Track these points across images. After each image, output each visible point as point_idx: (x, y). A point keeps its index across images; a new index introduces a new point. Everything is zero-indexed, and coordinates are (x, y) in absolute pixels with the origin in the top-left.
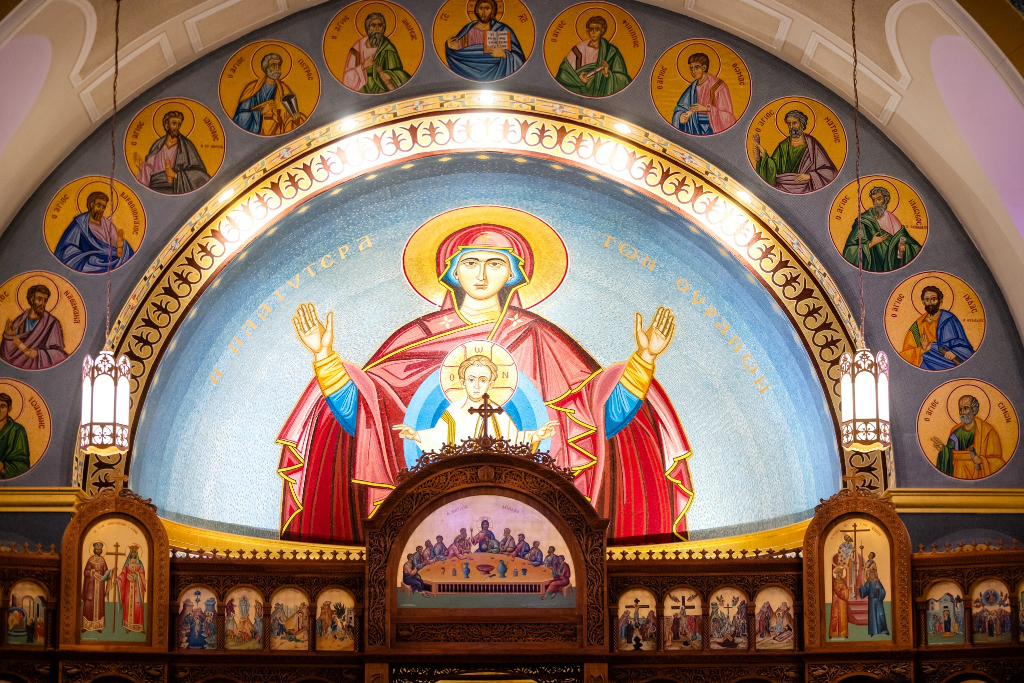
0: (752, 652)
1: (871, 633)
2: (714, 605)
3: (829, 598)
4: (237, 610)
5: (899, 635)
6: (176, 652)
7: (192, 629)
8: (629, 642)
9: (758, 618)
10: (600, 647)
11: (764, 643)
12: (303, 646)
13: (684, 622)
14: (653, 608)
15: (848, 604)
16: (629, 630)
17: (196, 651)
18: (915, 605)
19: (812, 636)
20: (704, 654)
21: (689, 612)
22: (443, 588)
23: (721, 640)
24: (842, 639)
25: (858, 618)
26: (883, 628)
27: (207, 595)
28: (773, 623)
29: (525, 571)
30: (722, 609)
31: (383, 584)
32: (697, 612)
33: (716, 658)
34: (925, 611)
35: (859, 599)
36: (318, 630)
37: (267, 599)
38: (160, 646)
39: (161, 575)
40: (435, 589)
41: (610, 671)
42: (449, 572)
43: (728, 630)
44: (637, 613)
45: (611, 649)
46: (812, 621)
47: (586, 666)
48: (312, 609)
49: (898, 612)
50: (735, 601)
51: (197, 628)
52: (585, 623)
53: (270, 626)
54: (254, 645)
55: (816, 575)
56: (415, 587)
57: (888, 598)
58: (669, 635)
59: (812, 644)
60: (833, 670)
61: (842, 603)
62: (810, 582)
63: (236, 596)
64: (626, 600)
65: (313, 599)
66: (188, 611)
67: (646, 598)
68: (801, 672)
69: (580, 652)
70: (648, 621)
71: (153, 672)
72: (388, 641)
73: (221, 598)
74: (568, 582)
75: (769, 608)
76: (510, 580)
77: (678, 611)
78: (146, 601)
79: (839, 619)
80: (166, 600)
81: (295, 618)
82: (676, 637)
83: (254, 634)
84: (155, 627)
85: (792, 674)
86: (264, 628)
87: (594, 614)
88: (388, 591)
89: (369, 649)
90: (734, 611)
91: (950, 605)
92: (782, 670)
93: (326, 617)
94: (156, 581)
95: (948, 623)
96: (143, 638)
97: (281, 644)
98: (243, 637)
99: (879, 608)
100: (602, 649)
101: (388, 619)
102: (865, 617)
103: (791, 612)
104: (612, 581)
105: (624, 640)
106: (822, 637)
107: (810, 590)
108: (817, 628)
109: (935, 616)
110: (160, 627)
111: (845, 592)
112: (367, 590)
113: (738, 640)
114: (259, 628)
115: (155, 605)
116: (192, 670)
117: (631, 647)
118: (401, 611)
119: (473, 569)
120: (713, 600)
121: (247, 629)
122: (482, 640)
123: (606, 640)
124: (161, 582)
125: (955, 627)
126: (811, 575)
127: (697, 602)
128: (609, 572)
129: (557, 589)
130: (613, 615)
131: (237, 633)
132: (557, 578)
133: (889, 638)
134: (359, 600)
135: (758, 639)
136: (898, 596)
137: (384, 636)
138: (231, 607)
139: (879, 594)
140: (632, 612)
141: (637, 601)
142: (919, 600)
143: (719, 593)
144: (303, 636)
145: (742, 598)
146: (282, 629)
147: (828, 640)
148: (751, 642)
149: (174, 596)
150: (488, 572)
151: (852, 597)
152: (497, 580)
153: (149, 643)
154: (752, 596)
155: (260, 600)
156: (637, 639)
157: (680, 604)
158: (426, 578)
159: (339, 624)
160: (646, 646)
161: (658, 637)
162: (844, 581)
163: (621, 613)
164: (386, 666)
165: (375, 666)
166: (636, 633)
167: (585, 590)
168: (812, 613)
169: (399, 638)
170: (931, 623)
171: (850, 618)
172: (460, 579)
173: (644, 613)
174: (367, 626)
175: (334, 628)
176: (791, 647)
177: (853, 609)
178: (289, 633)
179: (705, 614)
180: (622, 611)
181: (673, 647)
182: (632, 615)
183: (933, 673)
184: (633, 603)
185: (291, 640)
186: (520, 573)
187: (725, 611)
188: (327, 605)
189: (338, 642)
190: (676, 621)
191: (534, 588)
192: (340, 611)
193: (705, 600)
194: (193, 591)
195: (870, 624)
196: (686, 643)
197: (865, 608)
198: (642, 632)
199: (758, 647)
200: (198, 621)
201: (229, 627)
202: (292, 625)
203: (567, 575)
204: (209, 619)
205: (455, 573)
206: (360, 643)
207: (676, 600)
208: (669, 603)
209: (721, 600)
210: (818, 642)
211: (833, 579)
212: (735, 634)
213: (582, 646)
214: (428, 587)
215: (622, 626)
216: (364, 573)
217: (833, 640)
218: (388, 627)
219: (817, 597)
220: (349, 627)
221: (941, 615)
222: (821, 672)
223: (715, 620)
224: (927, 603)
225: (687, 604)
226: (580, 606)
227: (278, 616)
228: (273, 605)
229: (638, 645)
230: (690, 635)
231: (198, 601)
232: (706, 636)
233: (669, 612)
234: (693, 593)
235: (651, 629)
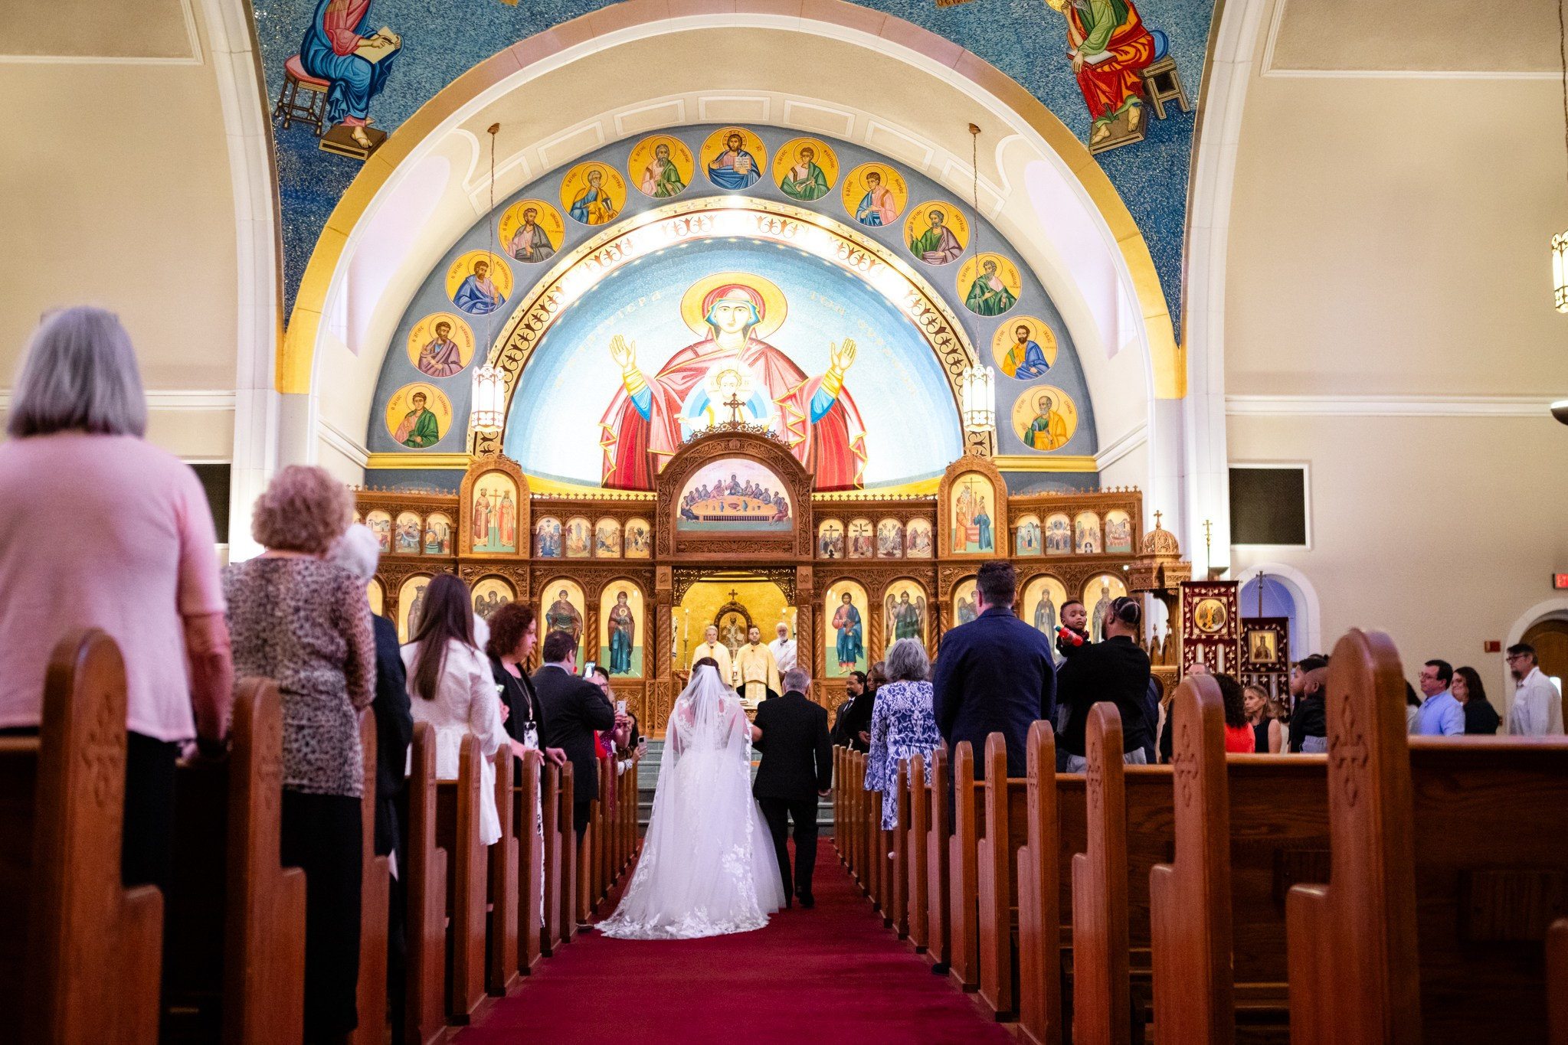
0: (905, 559)
1: (981, 547)
2: (881, 529)
3: (954, 525)
4: (573, 531)
5: (999, 549)
6: (534, 559)
7: (545, 544)
8: (826, 552)
9: (908, 538)
10: (806, 556)
11: (913, 554)
12: (616, 554)
13: (861, 540)
14: (841, 531)
15: (966, 529)
16: (826, 545)
17: (547, 558)
18: (1009, 530)
19: (943, 549)
20: (874, 560)
21: (864, 534)
22: (706, 518)
23: (885, 552)
24: (962, 551)
25: (973, 538)
26: (989, 544)
27: (555, 523)
28: (918, 541)
29: (759, 507)
30: (885, 533)
31: (668, 515)
32: (870, 533)
33: (881, 563)
34: (1015, 534)
35: (974, 526)
36: (626, 545)
37: (593, 525)
38: (524, 555)
39: (525, 509)
40: (701, 518)
41: (814, 571)
42: (711, 508)
43: (890, 545)
44: (831, 535)
45: (815, 557)
46: (943, 540)
47: (798, 568)
48: (622, 532)
49: (999, 534)
50: (894, 527)
51: (548, 544)
52: (798, 541)
53: (595, 542)
54: (585, 555)
55: (946, 511)
56: (688, 517)
57: (992, 526)
58: (851, 548)
59: (943, 555)
60: (956, 571)
61: (963, 529)
62: (942, 515)
63: (574, 523)
64: (824, 526)
65: (623, 525)
66: (542, 533)
67: (837, 524)
68: (936, 572)
69: (795, 559)
70: (838, 540)
71: (520, 571)
72: (671, 552)
73: (564, 524)
74: (787, 515)
75: (916, 531)
76: (750, 513)
77: (857, 533)
78: (515, 526)
79: (960, 540)
80: (528, 525)
81: (611, 538)
82: (856, 550)
83: (585, 547)
84: (521, 543)
85: (930, 573)
86: (592, 544)
87: (804, 535)
88: (671, 520)
89: (659, 557)
90: (893, 533)
91: (1032, 530)
92: (923, 571)
93: (631, 537)
94: (521, 513)
95: (1030, 542)
96: (513, 550)
97: (602, 554)
98: (578, 550)
99: (986, 532)
100: (810, 557)
101: (671, 538)
102: (977, 538)
103: (930, 534)
104: (815, 513)
105: (823, 552)
106: (950, 550)
107: (943, 520)
108: (947, 544)
109: (1022, 537)
110: (524, 543)
111: (964, 522)
112: (657, 519)
113: (895, 552)
114: (588, 544)
115: (521, 528)
116: (545, 570)
117: (827, 556)
118: (679, 533)
119: (726, 506)
120: (880, 526)
121: (581, 544)
122: (732, 551)
123: (811, 552)
124: (524, 514)
125: (1034, 544)
126: (943, 510)
127: (870, 527)
128: (813, 508)
129: (780, 519)
130: (816, 537)
131: (574, 547)
132: (780, 512)
133: (993, 551)
134: (653, 525)
135: (909, 551)
136: (998, 524)
137: (669, 549)
138: (570, 530)
139: (986, 523)
140: (828, 533)
141: (831, 527)
142: (1011, 526)
143: (884, 522)
144: (617, 549)
145: (898, 525)
146: (603, 544)
147: (953, 552)
148: (904, 553)
149: (533, 523)
150: (735, 508)
151: (969, 524)
152: (741, 513)
153: (517, 553)
154: (905, 524)
155: (589, 525)
156: (831, 551)
157: (859, 529)
158: (696, 511)
159: (640, 542)
160: (837, 556)
161: (845, 550)
162: (964, 514)
163: (820, 535)
164: (670, 568)
165: (663, 567)
166: (831, 547)
167: (798, 519)
168: (943, 535)
169: (679, 550)
170: (1019, 541)
171: (967, 538)
172: (718, 513)
173: (835, 535)
174: (657, 542)
175: (637, 543)
176: (929, 556)
177: (969, 532)
178: (608, 547)
179: (875, 536)
180: (821, 534)
181: (854, 556)
182: (828, 536)
183: (1021, 573)
184: (829, 528)
185: (608, 551)
186: (756, 508)
187: (888, 533)
188: (632, 529)
189: (639, 552)
190: (856, 540)
191: (765, 519)
192: (640, 533)
193: (875, 526)
194: (545, 520)
195: (980, 541)
196: (862, 554)
197: (978, 532)
198: (834, 546)
199: (909, 556)
200: (548, 539)
201: (569, 543)
202: (609, 542)
203: (786, 510)
204: (556, 538)
205: (714, 509)
206: (653, 553)
207: (856, 526)
208: (851, 528)
209: (885, 526)
210: (947, 552)
211: (957, 514)
212: (894, 548)
213: (795, 555)
214: (697, 518)
215: (821, 543)
216: (655, 508)
217: (957, 552)
218: (671, 543)
219: (946, 525)
220: (646, 543)
221: (1025, 536)
222: (948, 572)
223: (881, 539)
224: (1017, 529)
225: (863, 528)
226: (794, 530)
227: (600, 536)
228: (597, 529)
229: (832, 555)
230: (865, 549)
231: (548, 526)
232: (875, 548)
233: (851, 534)
234: (867, 522)
235: (840, 545)
